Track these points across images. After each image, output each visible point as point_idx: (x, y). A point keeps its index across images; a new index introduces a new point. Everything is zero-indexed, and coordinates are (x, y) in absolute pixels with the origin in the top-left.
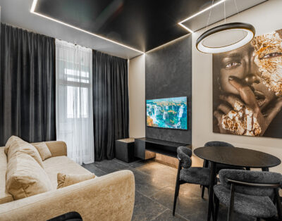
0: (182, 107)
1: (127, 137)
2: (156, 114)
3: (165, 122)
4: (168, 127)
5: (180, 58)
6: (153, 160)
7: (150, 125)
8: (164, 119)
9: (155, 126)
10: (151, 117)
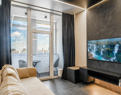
0: (117, 45)
1: (74, 65)
2: (95, 51)
3: (102, 56)
4: (105, 60)
5: (115, 10)
6: (93, 83)
7: (91, 58)
8: (102, 54)
9: (95, 59)
10: (91, 53)
